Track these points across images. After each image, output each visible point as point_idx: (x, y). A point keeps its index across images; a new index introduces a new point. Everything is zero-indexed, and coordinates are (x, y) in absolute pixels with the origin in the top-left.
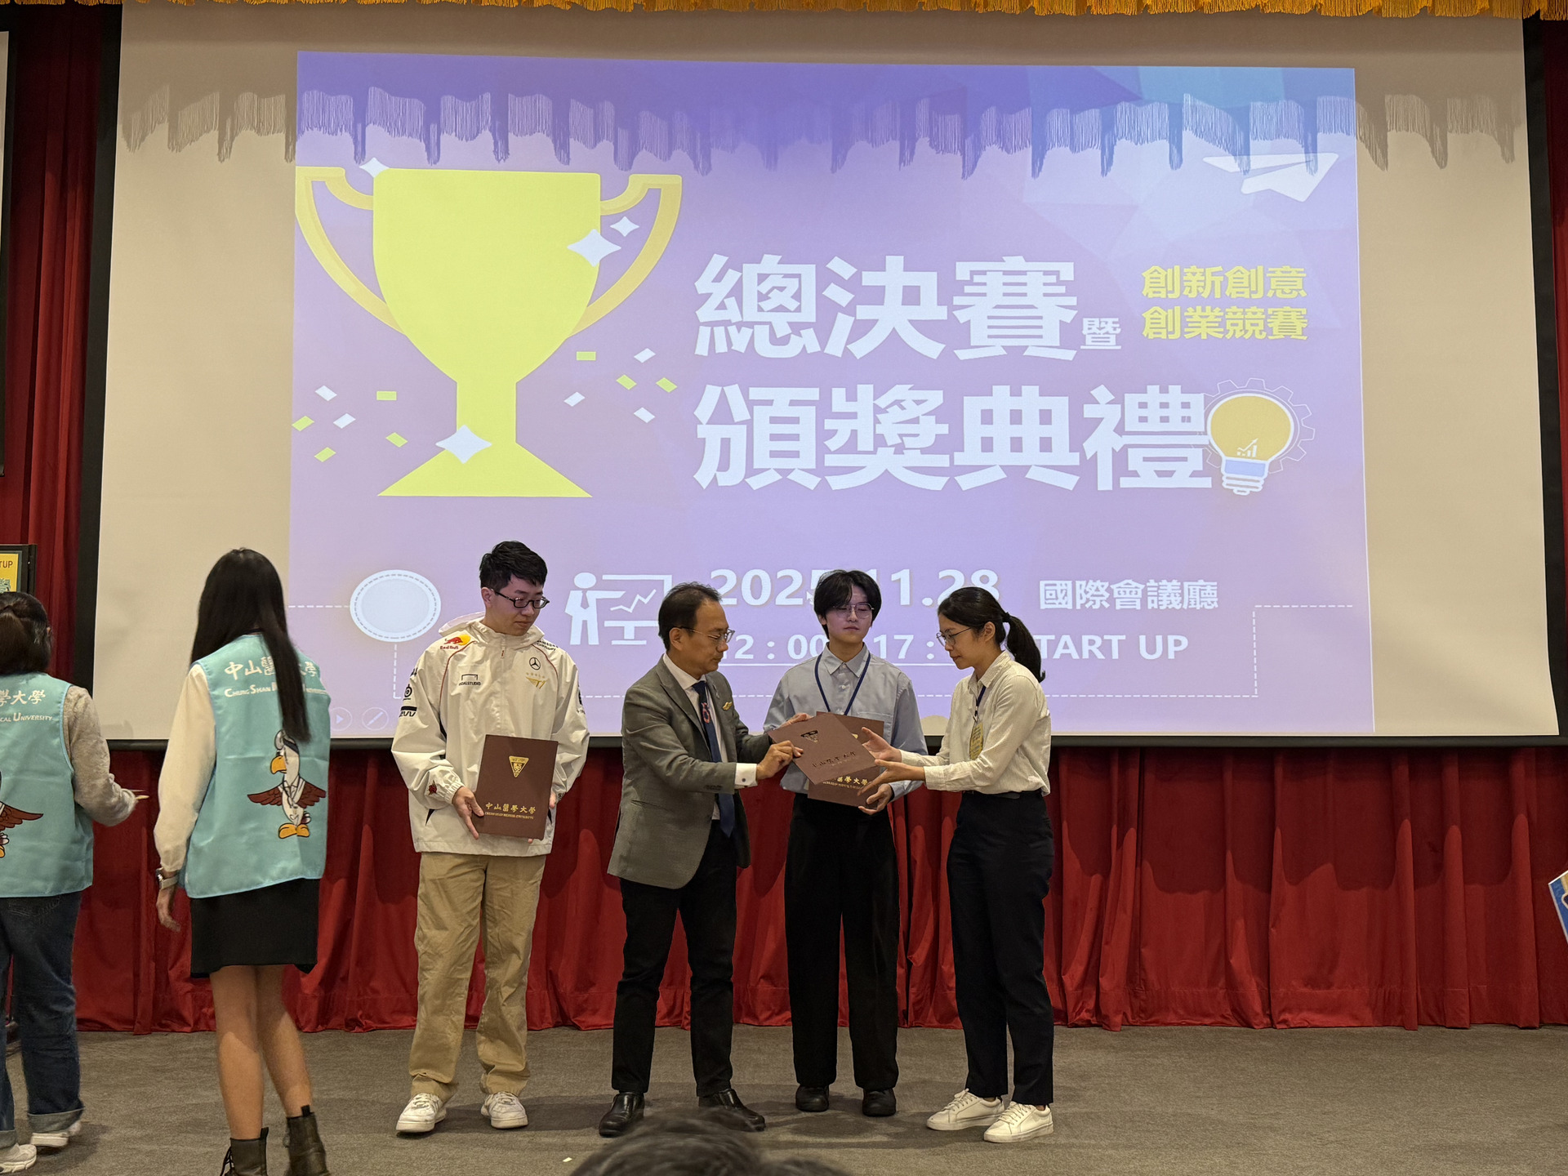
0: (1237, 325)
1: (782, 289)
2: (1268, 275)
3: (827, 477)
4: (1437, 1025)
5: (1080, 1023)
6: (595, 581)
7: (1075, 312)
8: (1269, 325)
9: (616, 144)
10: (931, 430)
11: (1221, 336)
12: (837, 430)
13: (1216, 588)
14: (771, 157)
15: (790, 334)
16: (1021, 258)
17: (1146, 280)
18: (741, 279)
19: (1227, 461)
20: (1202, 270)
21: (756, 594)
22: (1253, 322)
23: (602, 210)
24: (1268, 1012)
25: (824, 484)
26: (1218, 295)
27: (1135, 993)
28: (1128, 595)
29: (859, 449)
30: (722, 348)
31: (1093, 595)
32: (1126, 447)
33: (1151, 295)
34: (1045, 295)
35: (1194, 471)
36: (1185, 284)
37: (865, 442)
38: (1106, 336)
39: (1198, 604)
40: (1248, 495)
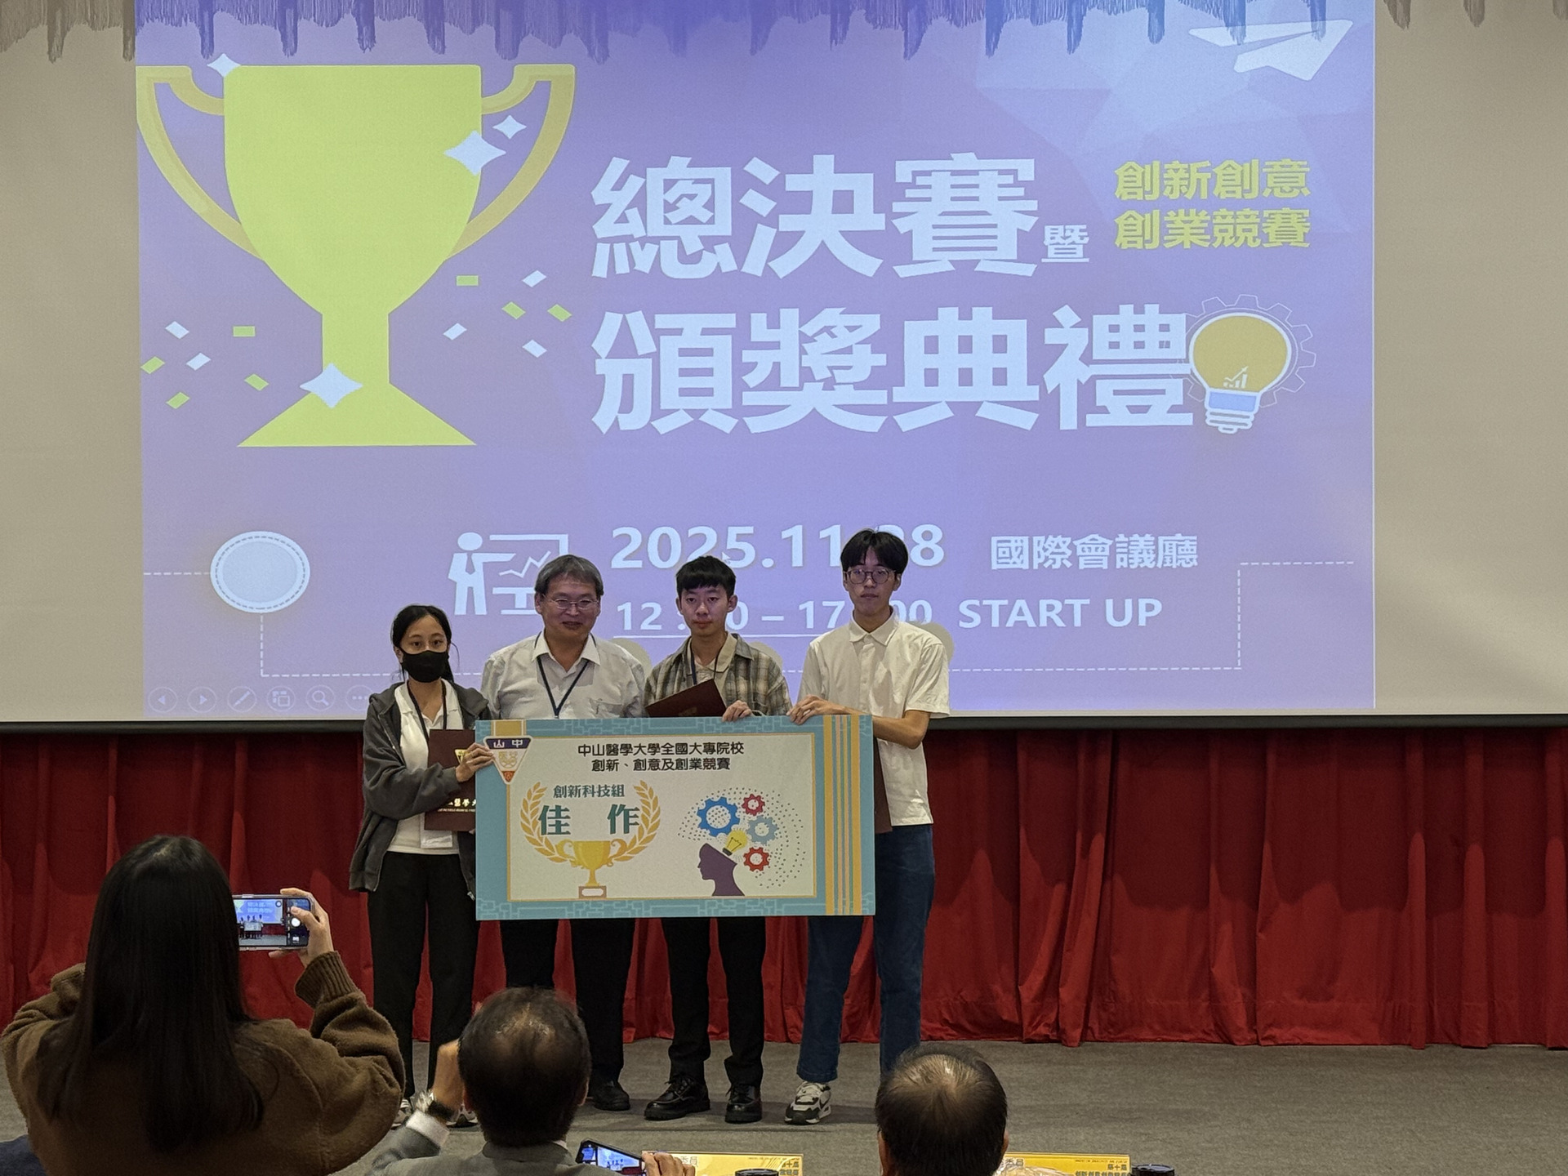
0: (1226, 231)
1: (692, 197)
2: (1264, 170)
3: (746, 419)
4: (1454, 1044)
5: (1037, 1038)
6: (481, 541)
7: (1037, 218)
9: (497, 29)
10: (867, 361)
11: (1207, 244)
12: (756, 364)
14: (678, 39)
15: (701, 251)
16: (972, 155)
17: (1120, 178)
18: (644, 187)
19: (1211, 393)
20: (1186, 166)
21: (665, 554)
22: (1244, 226)
23: (483, 107)
24: (1254, 1028)
25: (742, 427)
26: (1204, 195)
28: (1093, 553)
29: (783, 384)
30: (622, 268)
31: (1053, 553)
32: (1093, 379)
33: (1125, 198)
34: (1001, 199)
35: (1173, 406)
36: (1166, 182)
37: (790, 377)
38: (1072, 246)
39: (1174, 560)
40: (1237, 433)
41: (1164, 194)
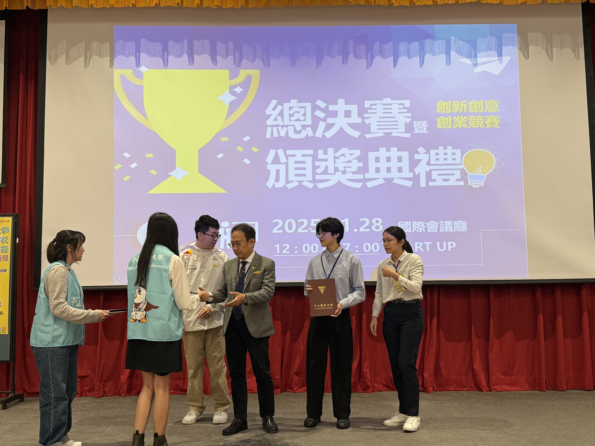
0: (473, 123)
1: (298, 112)
2: (485, 103)
3: (317, 184)
4: (554, 390)
6: (229, 224)
7: (411, 119)
8: (485, 122)
9: (234, 58)
10: (356, 165)
11: (467, 127)
12: (320, 166)
13: (466, 223)
14: (293, 62)
15: (301, 130)
16: (389, 99)
17: (438, 106)
18: (282, 109)
19: (470, 175)
20: (459, 102)
21: (290, 228)
22: (479, 121)
23: (230, 83)
24: (488, 386)
25: (315, 186)
26: (465, 111)
27: (437, 379)
28: (432, 227)
29: (329, 173)
30: (276, 135)
31: (419, 227)
32: (431, 170)
33: (440, 112)
34: (399, 113)
35: (457, 179)
36: (453, 107)
37: (331, 170)
38: (422, 128)
39: (459, 229)
40: (478, 188)
41: (453, 111)
